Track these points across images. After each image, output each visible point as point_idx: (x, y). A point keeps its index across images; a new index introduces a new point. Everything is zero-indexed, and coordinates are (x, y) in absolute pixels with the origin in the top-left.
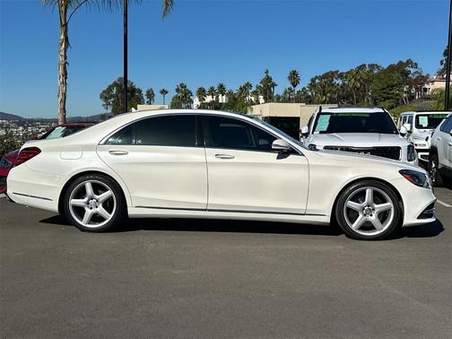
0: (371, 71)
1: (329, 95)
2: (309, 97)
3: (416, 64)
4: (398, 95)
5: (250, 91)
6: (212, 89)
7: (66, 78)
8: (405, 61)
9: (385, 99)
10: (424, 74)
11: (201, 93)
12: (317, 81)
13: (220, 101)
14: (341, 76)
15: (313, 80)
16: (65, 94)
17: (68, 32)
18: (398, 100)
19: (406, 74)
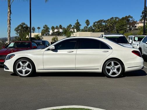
0: (116, 20)
1: (100, 29)
2: (93, 29)
3: (132, 17)
4: (125, 28)
5: (71, 27)
6: (57, 27)
7: (10, 25)
8: (128, 16)
9: (121, 30)
10: (135, 21)
11: (53, 28)
12: (96, 23)
13: (60, 31)
14: (104, 22)
15: (94, 23)
16: (10, 30)
17: (11, 9)
18: (126, 30)
19: (128, 20)
